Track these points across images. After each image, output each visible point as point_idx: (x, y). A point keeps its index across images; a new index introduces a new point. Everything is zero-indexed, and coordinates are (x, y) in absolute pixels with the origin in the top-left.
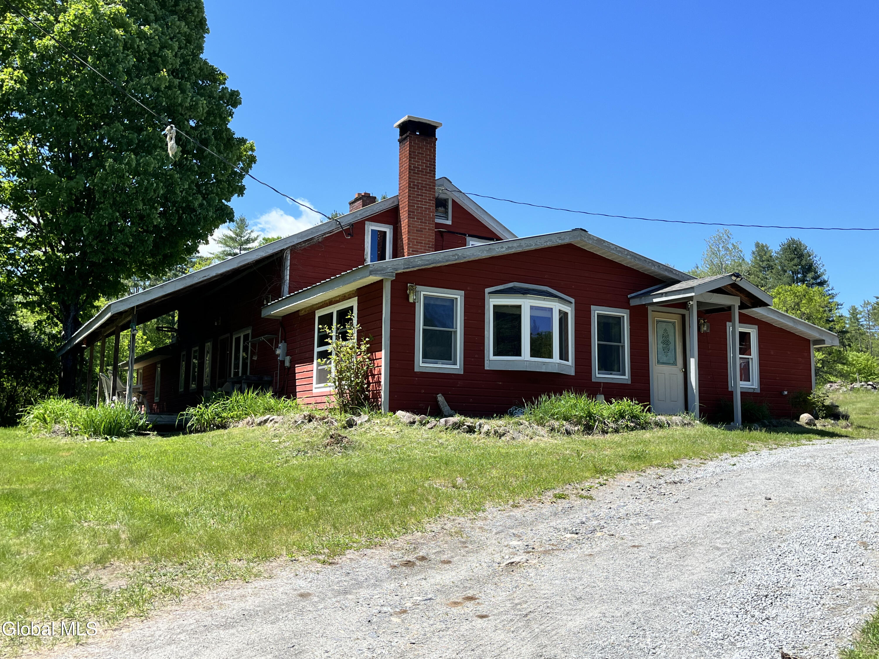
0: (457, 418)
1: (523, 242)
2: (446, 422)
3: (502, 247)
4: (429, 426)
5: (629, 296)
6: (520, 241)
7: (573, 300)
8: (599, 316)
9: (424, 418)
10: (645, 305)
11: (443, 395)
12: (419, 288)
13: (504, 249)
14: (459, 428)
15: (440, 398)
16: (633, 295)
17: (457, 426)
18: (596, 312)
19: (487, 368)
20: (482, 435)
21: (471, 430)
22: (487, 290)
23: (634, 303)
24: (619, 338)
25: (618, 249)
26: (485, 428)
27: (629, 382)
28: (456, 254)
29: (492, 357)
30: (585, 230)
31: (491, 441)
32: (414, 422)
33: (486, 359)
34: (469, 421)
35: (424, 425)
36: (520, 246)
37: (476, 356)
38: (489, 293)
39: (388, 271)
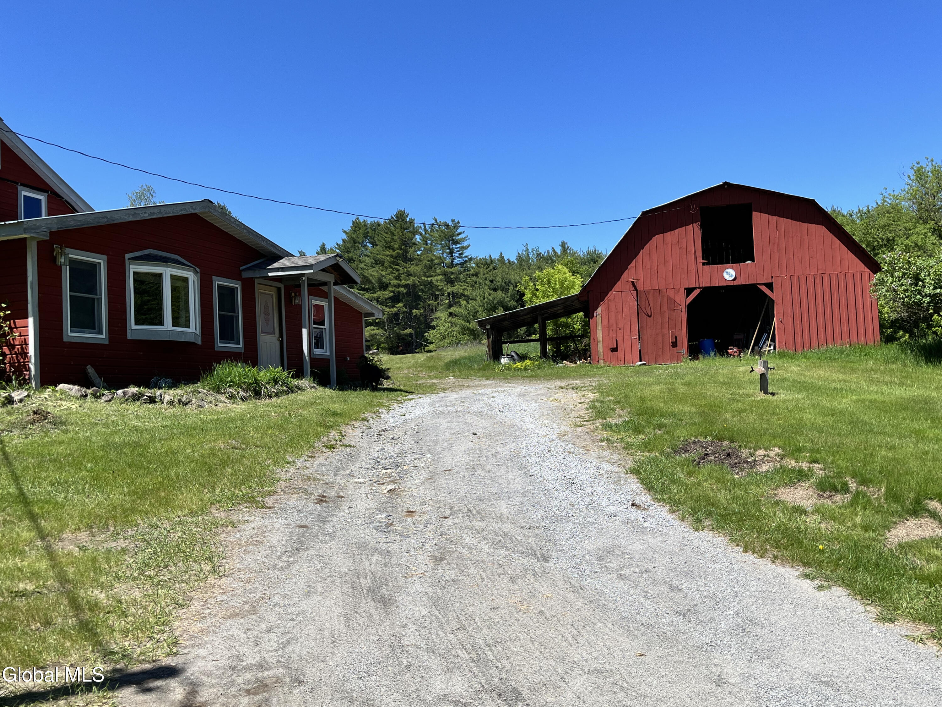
0: (133, 390)
1: (162, 209)
2: (124, 393)
3: (145, 213)
4: (104, 398)
5: (241, 268)
6: (160, 208)
7: (198, 270)
8: (220, 287)
9: (97, 391)
10: (252, 278)
11: (92, 366)
12: (67, 250)
13: (147, 215)
14: (138, 399)
15: (90, 370)
16: (244, 267)
17: (136, 398)
18: (217, 282)
19: (129, 337)
20: (165, 405)
21: (152, 400)
22: (127, 256)
23: (245, 275)
24: (234, 309)
25: (237, 223)
26: (167, 398)
27: (243, 351)
28: (106, 217)
29: (134, 326)
30: (211, 202)
31: (177, 410)
32: (86, 396)
33: (128, 328)
34: (148, 392)
35: (99, 397)
36: (160, 213)
37: (119, 325)
38: (129, 259)
39: (43, 230)
